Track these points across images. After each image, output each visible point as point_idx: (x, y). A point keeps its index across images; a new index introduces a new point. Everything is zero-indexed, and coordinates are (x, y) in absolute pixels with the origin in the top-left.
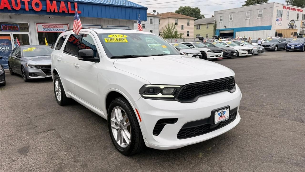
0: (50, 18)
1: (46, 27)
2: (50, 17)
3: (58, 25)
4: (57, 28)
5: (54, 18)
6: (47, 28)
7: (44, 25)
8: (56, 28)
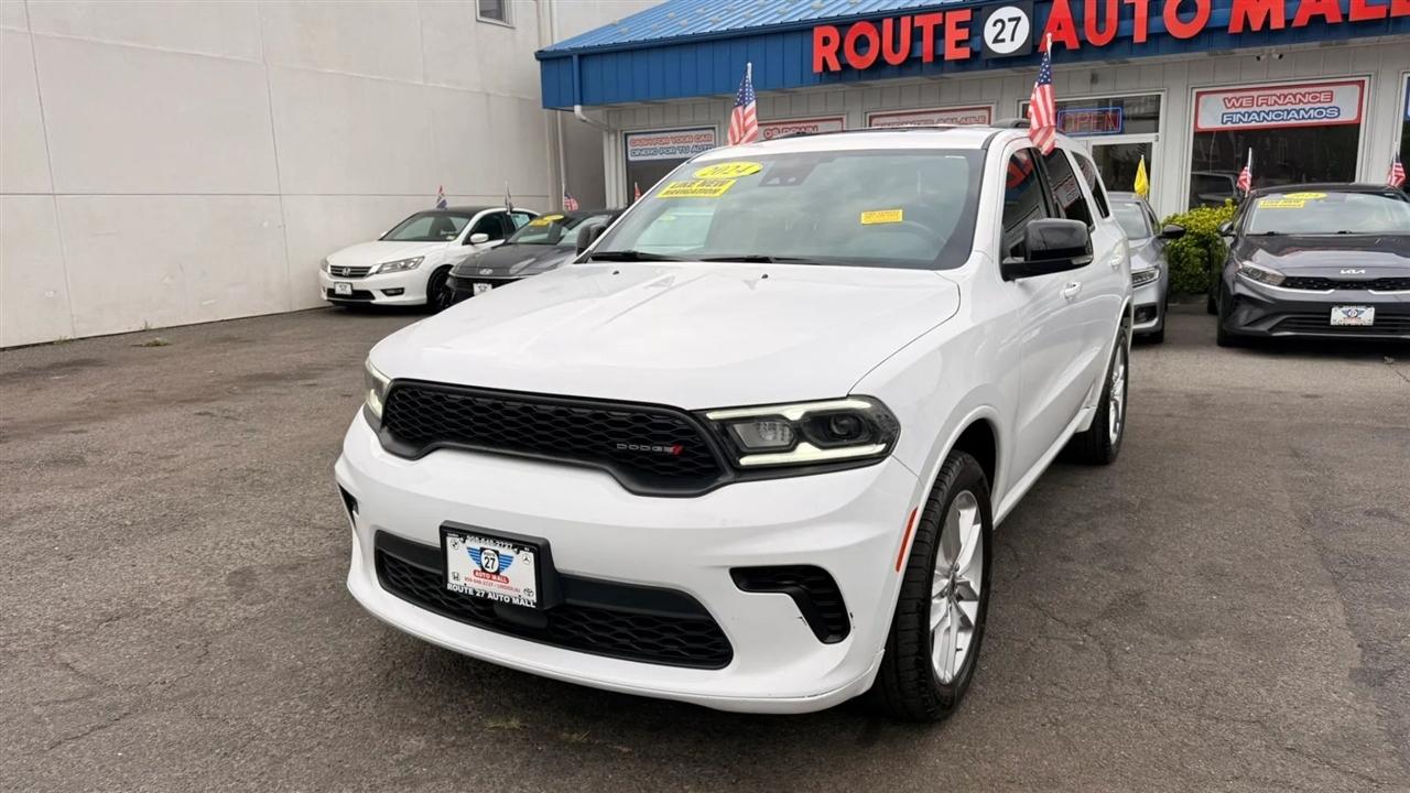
0: (1258, 58)
1: (1241, 106)
2: (1262, 58)
3: (1303, 91)
4: (1294, 107)
5: (1281, 57)
6: (1243, 110)
7: (1230, 95)
8: (1289, 107)
